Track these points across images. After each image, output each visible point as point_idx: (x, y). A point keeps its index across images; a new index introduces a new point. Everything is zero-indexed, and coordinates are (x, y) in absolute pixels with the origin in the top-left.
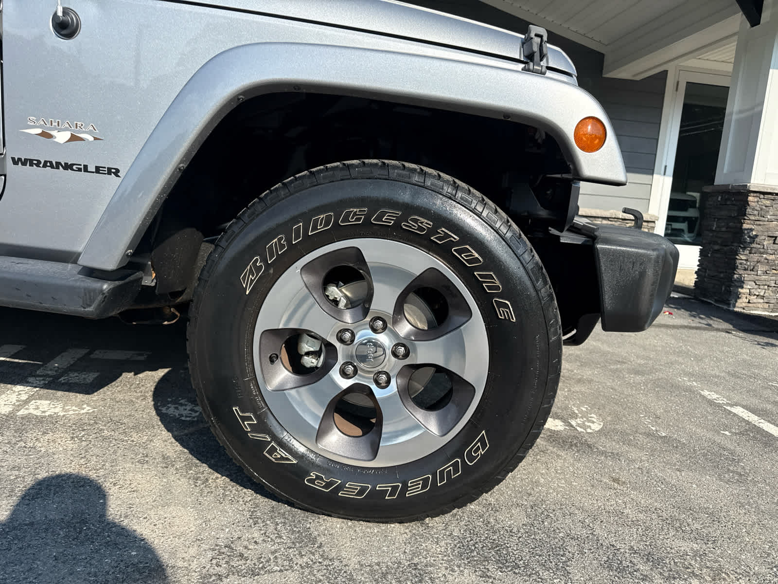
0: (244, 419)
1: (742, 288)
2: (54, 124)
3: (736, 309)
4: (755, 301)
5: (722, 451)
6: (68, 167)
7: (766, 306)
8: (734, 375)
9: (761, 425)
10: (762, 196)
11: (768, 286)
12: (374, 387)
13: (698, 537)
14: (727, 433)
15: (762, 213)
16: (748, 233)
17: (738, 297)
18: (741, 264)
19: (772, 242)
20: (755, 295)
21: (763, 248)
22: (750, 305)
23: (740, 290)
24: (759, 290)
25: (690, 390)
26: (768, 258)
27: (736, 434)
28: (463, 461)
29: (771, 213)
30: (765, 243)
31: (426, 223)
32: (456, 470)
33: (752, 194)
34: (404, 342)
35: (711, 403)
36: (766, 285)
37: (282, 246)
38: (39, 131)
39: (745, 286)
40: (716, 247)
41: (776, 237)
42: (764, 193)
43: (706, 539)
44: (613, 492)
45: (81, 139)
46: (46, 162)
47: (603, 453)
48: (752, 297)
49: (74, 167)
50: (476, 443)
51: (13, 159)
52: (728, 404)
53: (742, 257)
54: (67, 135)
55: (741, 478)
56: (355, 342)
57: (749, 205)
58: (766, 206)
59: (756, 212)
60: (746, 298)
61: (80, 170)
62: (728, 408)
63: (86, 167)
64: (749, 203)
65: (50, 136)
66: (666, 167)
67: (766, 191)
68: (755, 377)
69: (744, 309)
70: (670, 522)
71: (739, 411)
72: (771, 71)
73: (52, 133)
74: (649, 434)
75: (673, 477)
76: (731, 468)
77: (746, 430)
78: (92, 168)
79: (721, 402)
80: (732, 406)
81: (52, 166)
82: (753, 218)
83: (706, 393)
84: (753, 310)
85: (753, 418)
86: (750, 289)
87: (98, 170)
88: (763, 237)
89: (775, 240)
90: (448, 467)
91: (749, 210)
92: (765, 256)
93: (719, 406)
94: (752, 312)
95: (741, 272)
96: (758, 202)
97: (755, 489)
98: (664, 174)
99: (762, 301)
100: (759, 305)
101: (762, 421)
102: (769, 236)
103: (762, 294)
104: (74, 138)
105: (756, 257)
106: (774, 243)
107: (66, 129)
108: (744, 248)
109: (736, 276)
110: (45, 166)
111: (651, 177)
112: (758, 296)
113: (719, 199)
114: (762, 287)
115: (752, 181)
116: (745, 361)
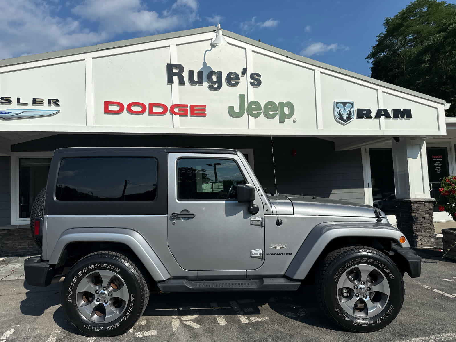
0: (338, 310)
1: (417, 239)
2: (277, 245)
3: (417, 248)
4: (423, 243)
5: (437, 304)
6: (280, 254)
7: (428, 244)
8: (429, 278)
9: (444, 294)
10: (416, 203)
11: (427, 237)
12: (363, 298)
13: (441, 325)
14: (436, 298)
15: (418, 209)
16: (414, 217)
17: (417, 243)
18: (414, 229)
19: (424, 219)
20: (423, 241)
21: (421, 222)
22: (422, 245)
23: (417, 240)
24: (424, 239)
25: (418, 285)
26: (424, 226)
27: (438, 298)
28: (388, 313)
29: (421, 209)
30: (422, 220)
31: (373, 260)
32: (387, 315)
33: (412, 203)
34: (369, 287)
35: (427, 289)
36: (426, 236)
37: (343, 269)
38: (273, 247)
39: (418, 238)
40: (403, 223)
41: (425, 217)
42: (417, 202)
43: (443, 325)
44: (415, 318)
45: (283, 248)
46: (275, 254)
47: (406, 309)
48: (422, 242)
49: (282, 254)
50: (390, 308)
51: (267, 254)
52: (432, 289)
53: (414, 227)
54: (280, 247)
55: (445, 310)
56: (358, 288)
57: (412, 207)
58: (418, 207)
59: (415, 209)
60: (420, 242)
61: (283, 255)
62: (432, 290)
63: (284, 254)
64: (412, 206)
65: (276, 248)
66: (368, 184)
67: (417, 201)
68: (436, 277)
69: (420, 247)
70: (433, 323)
71: (436, 290)
72: (408, 158)
73: (276, 247)
74: (415, 302)
75: (427, 312)
76: (441, 308)
77: (440, 296)
78: (285, 254)
79: (429, 288)
80: (433, 289)
81: (276, 255)
82: (415, 212)
83: (424, 286)
84: (424, 247)
85: (441, 292)
86: (420, 239)
87: (287, 254)
88: (420, 218)
89: (425, 219)
90: (385, 315)
91: (413, 209)
92: (422, 225)
93: (429, 290)
94: (423, 248)
95: (416, 233)
96: (415, 205)
97: (449, 312)
98: (368, 187)
99: (426, 243)
100: (425, 245)
101: (444, 293)
102: (422, 218)
103: (425, 240)
104: (281, 248)
105: (419, 226)
106: (425, 220)
107: (280, 246)
108: (414, 224)
109: (414, 234)
110: (275, 255)
111: (363, 189)
112: (424, 241)
113: (400, 204)
114: (425, 237)
115: (411, 198)
116: (430, 271)
